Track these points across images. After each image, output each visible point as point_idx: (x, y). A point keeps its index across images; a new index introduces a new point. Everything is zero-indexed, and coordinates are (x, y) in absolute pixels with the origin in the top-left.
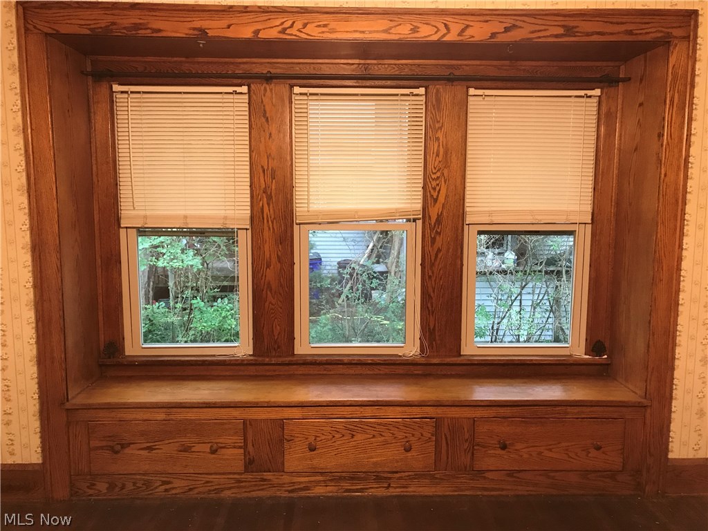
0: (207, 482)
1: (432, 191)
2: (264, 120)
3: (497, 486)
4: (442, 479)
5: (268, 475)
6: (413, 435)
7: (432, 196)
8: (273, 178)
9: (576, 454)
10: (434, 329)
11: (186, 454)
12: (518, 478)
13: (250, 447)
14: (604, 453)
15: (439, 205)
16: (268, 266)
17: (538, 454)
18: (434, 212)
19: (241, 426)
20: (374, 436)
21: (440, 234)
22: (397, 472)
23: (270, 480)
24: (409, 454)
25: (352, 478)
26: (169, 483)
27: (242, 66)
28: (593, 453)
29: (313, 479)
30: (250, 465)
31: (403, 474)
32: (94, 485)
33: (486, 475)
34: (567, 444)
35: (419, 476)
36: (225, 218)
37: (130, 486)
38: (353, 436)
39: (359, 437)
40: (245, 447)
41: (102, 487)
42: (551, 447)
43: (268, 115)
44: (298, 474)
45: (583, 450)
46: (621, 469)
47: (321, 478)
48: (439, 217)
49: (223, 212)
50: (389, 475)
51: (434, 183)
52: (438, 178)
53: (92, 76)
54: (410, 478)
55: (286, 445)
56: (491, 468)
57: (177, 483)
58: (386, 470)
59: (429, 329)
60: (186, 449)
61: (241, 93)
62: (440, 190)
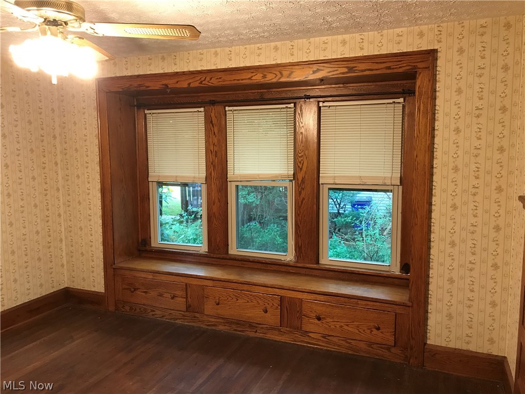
0: (170, 314)
1: (299, 164)
2: (211, 125)
3: (316, 343)
4: (285, 332)
5: (197, 315)
6: (268, 304)
7: (299, 167)
8: (216, 157)
9: (364, 331)
10: (301, 246)
11: (161, 298)
12: (328, 339)
13: (189, 299)
14: (382, 332)
15: (303, 172)
16: (214, 204)
17: (340, 327)
18: (300, 176)
19: (185, 287)
20: (248, 302)
21: (304, 189)
22: (260, 324)
23: (198, 318)
24: (266, 315)
25: (238, 324)
26: (154, 311)
27: (201, 97)
28: (375, 331)
29: (218, 320)
30: (188, 308)
31: (264, 326)
32: (124, 306)
33: (310, 334)
34: (358, 323)
35: (272, 328)
36: (194, 177)
37: (138, 310)
38: (237, 299)
39: (240, 301)
40: (186, 298)
41: (127, 308)
42: (349, 324)
43: (213, 122)
44: (212, 316)
45: (368, 329)
46: (393, 345)
47: (223, 321)
48: (303, 179)
49: (193, 174)
50: (257, 325)
51: (300, 159)
52: (302, 156)
53: (137, 106)
54: (268, 329)
55: (205, 300)
56: (311, 331)
57: (157, 312)
58: (255, 322)
59: (299, 246)
60: (161, 295)
61: (201, 111)
62: (303, 163)
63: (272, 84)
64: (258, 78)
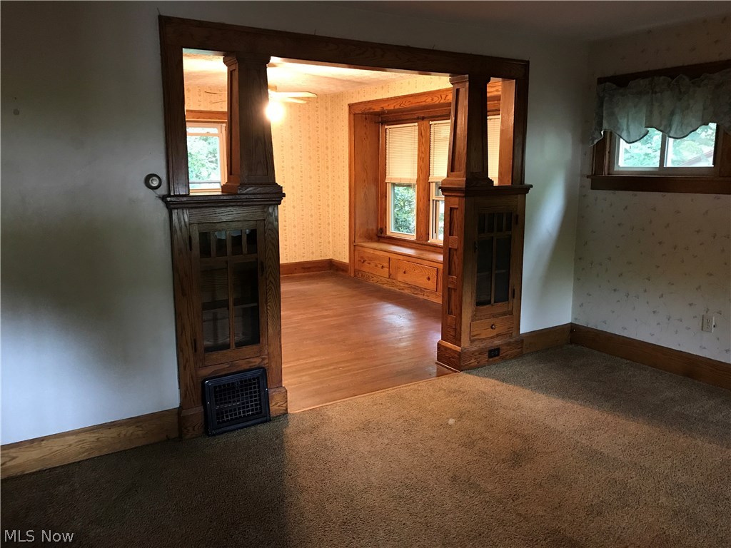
0: (381, 280)
2: (421, 137)
6: (431, 274)
8: (423, 162)
16: (421, 200)
19: (388, 260)
20: (420, 272)
23: (394, 283)
24: (429, 282)
25: (414, 288)
30: (390, 275)
31: (427, 290)
35: (432, 292)
36: (411, 179)
38: (415, 270)
41: (360, 275)
44: (401, 283)
47: (407, 286)
49: (410, 176)
50: (424, 290)
54: (429, 293)
55: (398, 270)
58: (423, 287)
60: (377, 266)
61: (416, 126)
63: (437, 105)
64: (429, 101)
